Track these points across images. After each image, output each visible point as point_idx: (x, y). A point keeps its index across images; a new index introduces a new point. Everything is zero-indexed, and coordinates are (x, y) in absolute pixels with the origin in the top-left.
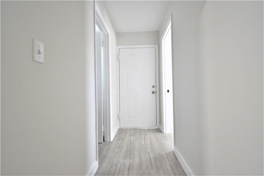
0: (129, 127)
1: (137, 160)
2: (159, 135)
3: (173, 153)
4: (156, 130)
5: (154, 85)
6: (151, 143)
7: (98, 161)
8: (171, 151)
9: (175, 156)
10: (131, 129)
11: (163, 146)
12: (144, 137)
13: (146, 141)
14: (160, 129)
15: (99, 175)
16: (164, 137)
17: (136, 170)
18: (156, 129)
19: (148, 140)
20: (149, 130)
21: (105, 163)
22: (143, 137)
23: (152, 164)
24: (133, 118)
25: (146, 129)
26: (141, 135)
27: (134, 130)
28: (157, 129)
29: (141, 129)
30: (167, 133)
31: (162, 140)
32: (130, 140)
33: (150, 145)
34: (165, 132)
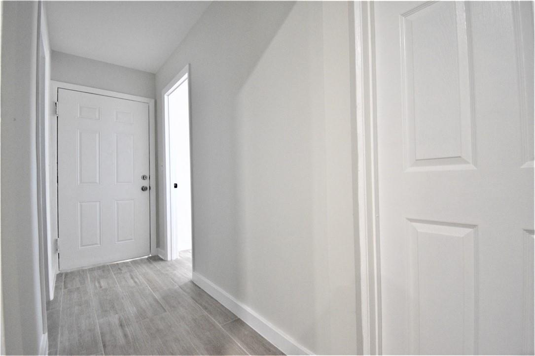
0: (85, 267)
1: (131, 310)
2: (158, 265)
3: (192, 282)
4: (151, 259)
5: (146, 174)
6: (148, 280)
7: (47, 334)
8: (187, 281)
9: (196, 285)
10: (92, 270)
11: (172, 279)
12: (131, 275)
13: (136, 280)
14: (158, 256)
15: (59, 354)
16: (169, 266)
17: (137, 322)
18: (149, 257)
19: (140, 277)
20: (134, 262)
21: (62, 335)
22: (128, 275)
23: (162, 306)
24: (97, 244)
25: (127, 263)
26: (122, 273)
27: (100, 269)
28: (152, 257)
29: (117, 264)
30: (174, 258)
31: (167, 271)
32: (101, 287)
33: (148, 284)
34: (169, 259)
